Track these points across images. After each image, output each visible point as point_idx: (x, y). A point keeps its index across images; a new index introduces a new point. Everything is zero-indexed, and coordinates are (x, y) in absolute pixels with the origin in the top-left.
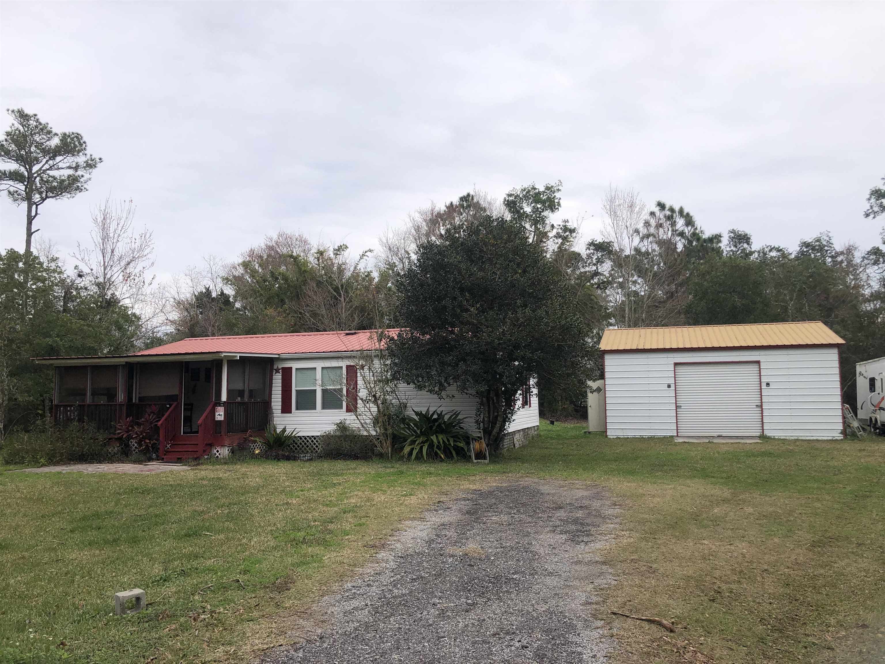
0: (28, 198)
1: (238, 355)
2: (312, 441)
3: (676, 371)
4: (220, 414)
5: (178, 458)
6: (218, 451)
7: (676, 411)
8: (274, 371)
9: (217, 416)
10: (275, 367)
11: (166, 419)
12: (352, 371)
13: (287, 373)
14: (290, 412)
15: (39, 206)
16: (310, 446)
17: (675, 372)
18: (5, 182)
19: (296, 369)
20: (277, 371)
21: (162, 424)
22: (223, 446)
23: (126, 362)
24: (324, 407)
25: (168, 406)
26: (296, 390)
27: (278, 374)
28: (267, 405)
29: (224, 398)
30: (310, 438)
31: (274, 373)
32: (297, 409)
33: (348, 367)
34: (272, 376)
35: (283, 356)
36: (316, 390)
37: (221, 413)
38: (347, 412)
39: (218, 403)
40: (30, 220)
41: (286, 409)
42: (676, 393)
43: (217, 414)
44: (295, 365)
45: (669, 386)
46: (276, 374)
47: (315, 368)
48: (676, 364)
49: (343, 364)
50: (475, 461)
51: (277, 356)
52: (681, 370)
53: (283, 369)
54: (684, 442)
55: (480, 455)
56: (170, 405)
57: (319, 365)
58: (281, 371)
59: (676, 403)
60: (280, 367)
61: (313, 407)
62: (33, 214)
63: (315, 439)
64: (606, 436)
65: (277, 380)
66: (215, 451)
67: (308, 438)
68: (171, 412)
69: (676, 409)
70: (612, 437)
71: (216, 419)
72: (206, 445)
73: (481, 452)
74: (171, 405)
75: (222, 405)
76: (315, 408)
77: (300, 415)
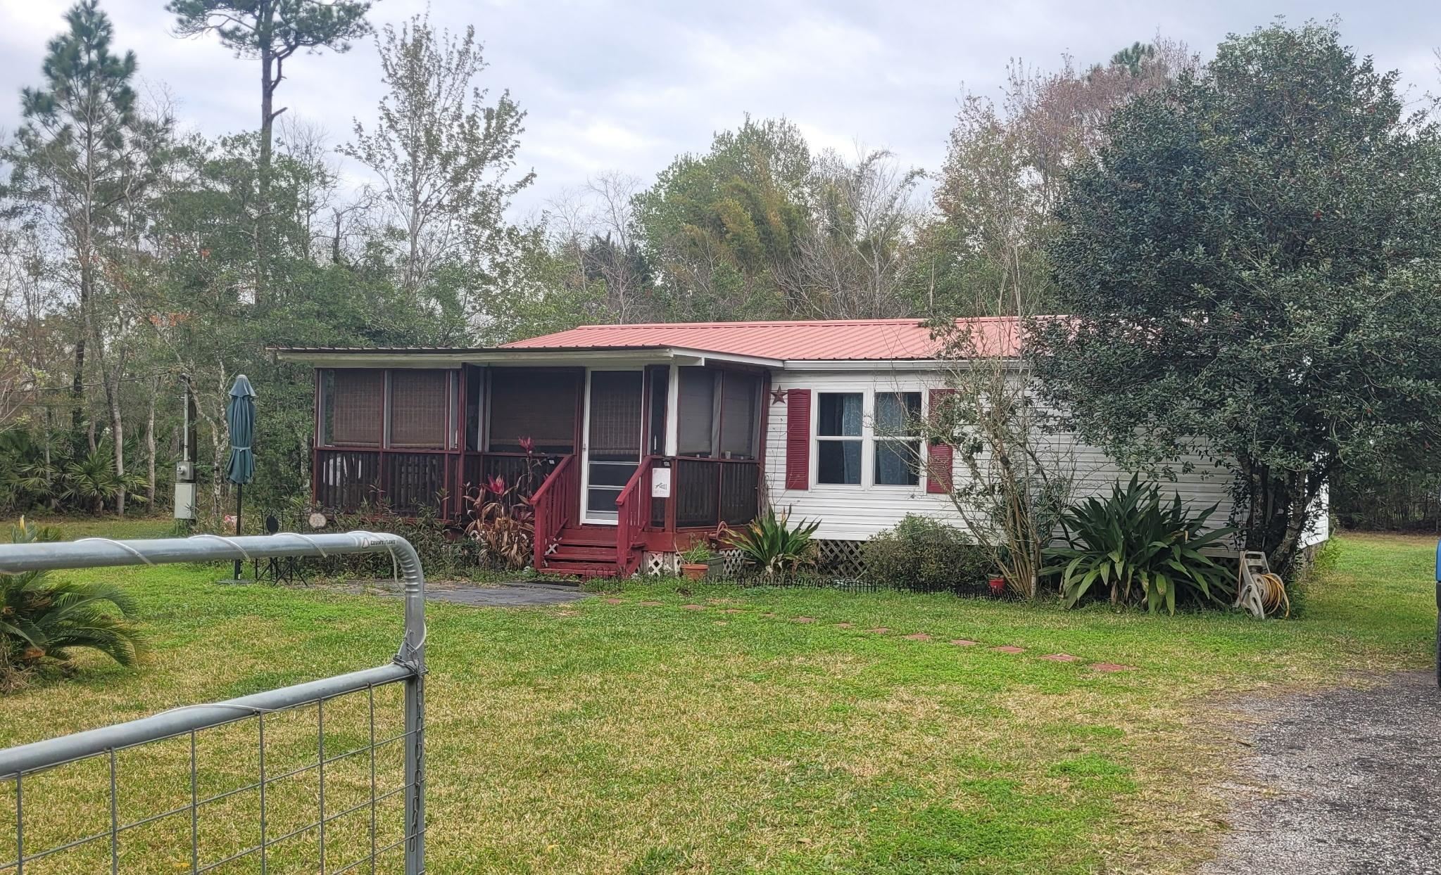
0: (264, 44)
1: (703, 356)
2: (852, 552)
4: (662, 485)
6: (656, 564)
8: (772, 397)
9: (654, 489)
10: (774, 389)
11: (547, 491)
12: (942, 402)
13: (799, 402)
14: (803, 486)
15: (283, 62)
16: (846, 562)
18: (218, 11)
19: (820, 394)
20: (779, 398)
21: (539, 501)
22: (668, 552)
23: (464, 364)
24: (878, 481)
25: (552, 462)
26: (819, 440)
27: (779, 404)
28: (754, 470)
29: (671, 450)
30: (847, 545)
31: (772, 401)
32: (820, 481)
33: (934, 393)
34: (768, 407)
35: (792, 365)
36: (861, 442)
37: (663, 482)
38: (929, 491)
39: (658, 459)
40: (268, 88)
41: (796, 480)
43: (655, 483)
44: (816, 386)
46: (776, 405)
47: (861, 394)
49: (924, 386)
51: (779, 365)
53: (792, 393)
56: (554, 459)
57: (868, 387)
58: (785, 397)
60: (785, 388)
62: (274, 76)
63: (857, 547)
65: (779, 415)
66: (651, 564)
67: (842, 545)
68: (559, 476)
71: (654, 495)
72: (633, 549)
74: (558, 460)
75: (667, 464)
76: (856, 480)
77: (825, 494)
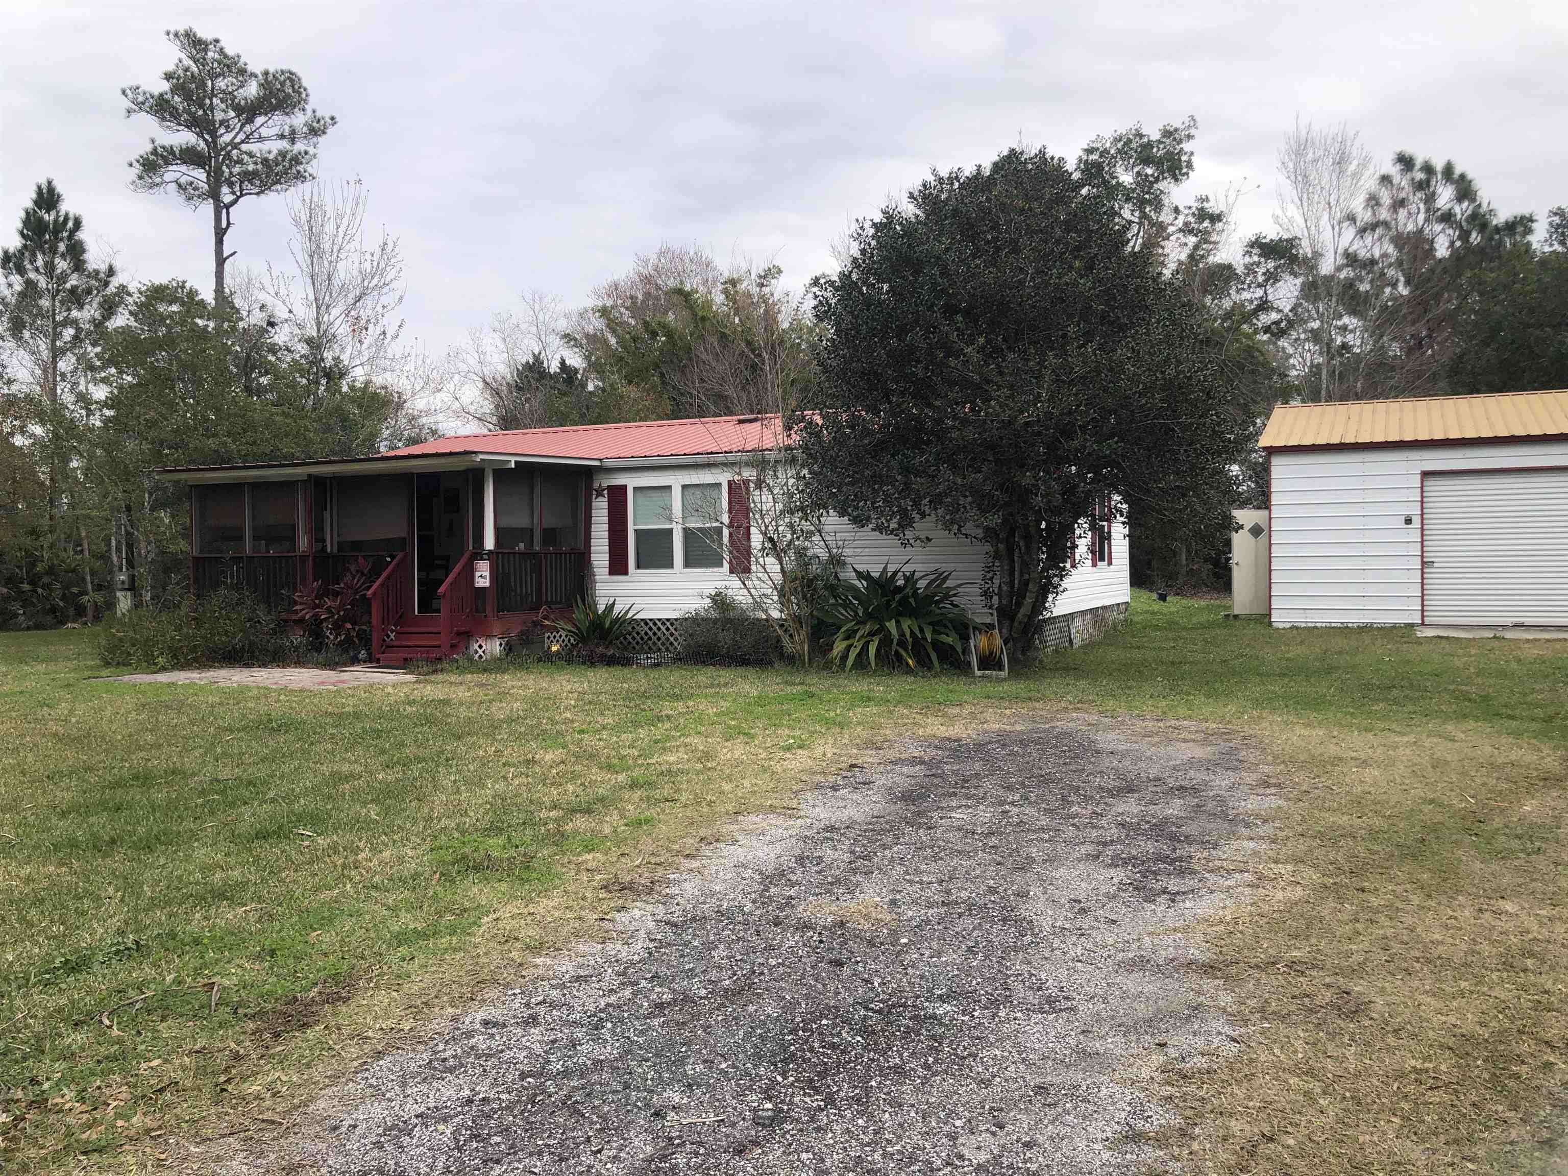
0: (214, 194)
1: (513, 459)
2: (668, 629)
3: (1425, 489)
4: (483, 576)
5: (406, 659)
6: (480, 647)
7: (1423, 573)
8: (594, 492)
9: (476, 580)
10: (596, 485)
11: (382, 585)
12: (738, 492)
13: (617, 496)
14: (626, 573)
15: (231, 210)
16: (663, 639)
17: (1422, 492)
18: (174, 168)
19: (635, 488)
20: (600, 494)
21: (374, 594)
22: (490, 636)
23: (309, 475)
24: (688, 564)
25: (389, 559)
26: (636, 530)
27: (600, 499)
28: (583, 558)
29: (489, 543)
30: (664, 624)
31: (594, 496)
32: (638, 567)
33: (730, 483)
34: (591, 502)
35: (609, 463)
36: (671, 530)
37: (484, 574)
38: (730, 572)
39: (479, 553)
40: (220, 234)
41: (618, 566)
42: (1422, 535)
43: (477, 574)
44: (632, 481)
45: (1408, 521)
46: (598, 500)
47: (670, 487)
48: (1426, 475)
49: (723, 478)
50: (978, 673)
51: (597, 463)
52: (1435, 486)
53: (611, 488)
54: (1439, 637)
55: (989, 662)
56: (391, 556)
57: (676, 480)
58: (606, 492)
59: (1422, 556)
60: (605, 485)
61: (670, 565)
62: (224, 225)
63: (672, 624)
64: (1270, 623)
65: (600, 510)
66: (476, 646)
67: (659, 624)
68: (393, 571)
69: (1422, 569)
70: (1280, 626)
71: (477, 585)
72: (459, 634)
73: (991, 653)
74: (393, 557)
75: (485, 557)
76: (671, 566)
77: (643, 578)
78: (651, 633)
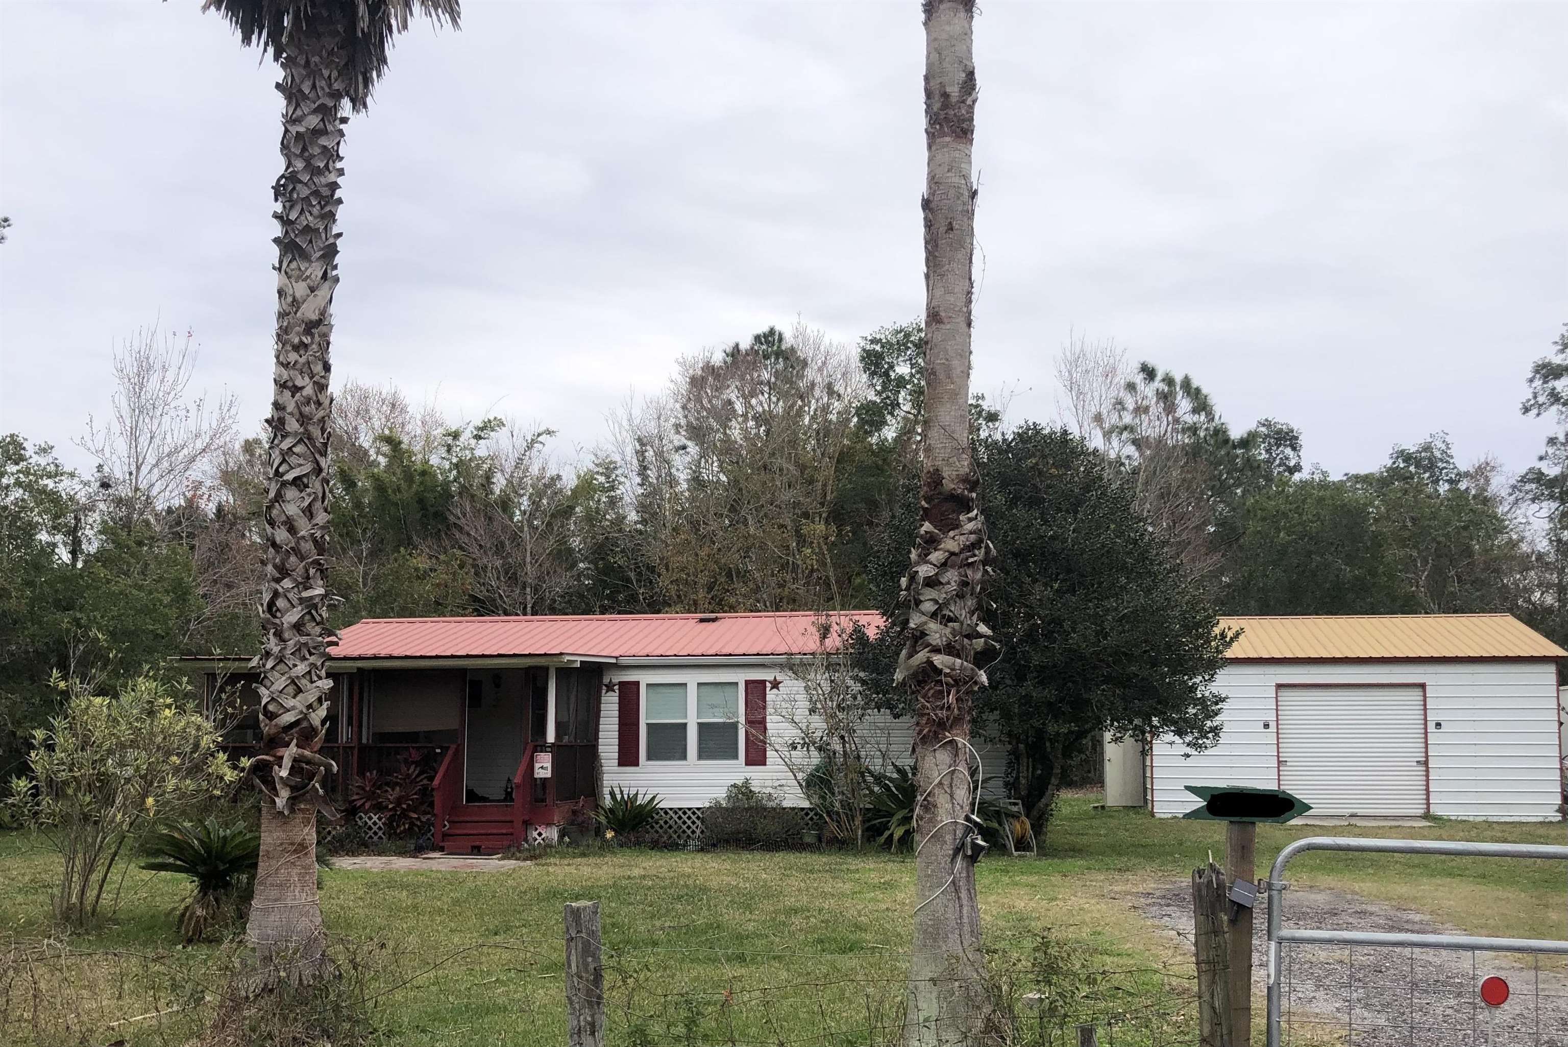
2: (680, 818)
3: (1279, 699)
4: (544, 767)
5: (473, 847)
6: (540, 834)
7: (1279, 771)
8: (604, 687)
9: (536, 770)
10: (606, 680)
11: (444, 776)
12: (756, 690)
13: (629, 694)
14: (635, 763)
16: (675, 827)
17: (1277, 701)
19: (648, 685)
20: (610, 688)
21: (439, 785)
22: (549, 824)
23: (359, 669)
24: (700, 757)
25: (438, 751)
26: (647, 724)
27: (610, 693)
28: (590, 750)
29: (551, 737)
30: (676, 813)
31: (604, 691)
32: (649, 758)
33: (747, 683)
34: (600, 697)
35: (624, 661)
36: (685, 725)
37: (545, 765)
38: (747, 764)
39: (540, 746)
41: (628, 757)
42: (1278, 738)
43: (537, 766)
44: (644, 678)
45: (1266, 726)
46: (608, 694)
47: (686, 684)
48: (1279, 686)
49: (740, 677)
50: (1016, 854)
51: (614, 661)
52: (1285, 695)
53: (622, 684)
54: (1307, 825)
55: (1022, 845)
56: (441, 748)
57: (692, 679)
58: (616, 687)
59: (1278, 757)
60: (616, 680)
61: (681, 755)
63: (685, 813)
64: (1152, 814)
65: (610, 705)
66: (535, 834)
67: (671, 813)
69: (1278, 767)
70: (1163, 816)
71: (537, 776)
72: (520, 822)
73: (1023, 837)
74: (445, 749)
75: (549, 749)
76: (684, 757)
77: (656, 769)
78: (680, 822)
